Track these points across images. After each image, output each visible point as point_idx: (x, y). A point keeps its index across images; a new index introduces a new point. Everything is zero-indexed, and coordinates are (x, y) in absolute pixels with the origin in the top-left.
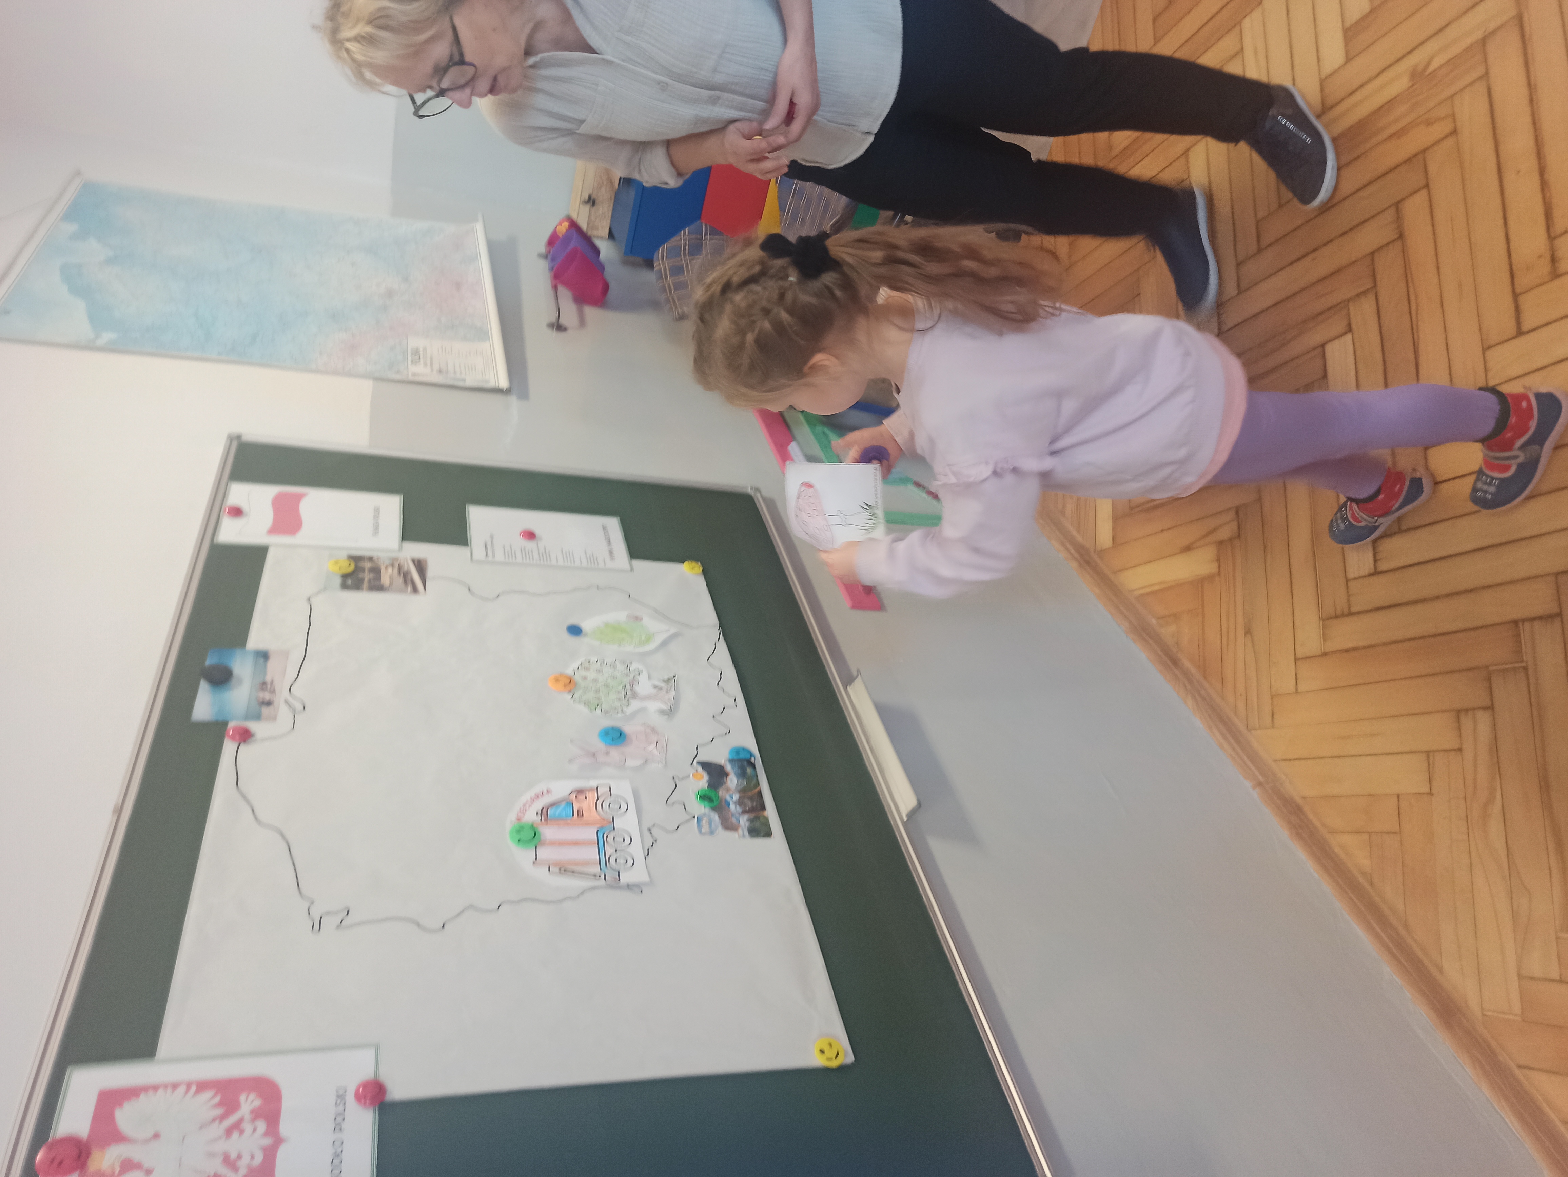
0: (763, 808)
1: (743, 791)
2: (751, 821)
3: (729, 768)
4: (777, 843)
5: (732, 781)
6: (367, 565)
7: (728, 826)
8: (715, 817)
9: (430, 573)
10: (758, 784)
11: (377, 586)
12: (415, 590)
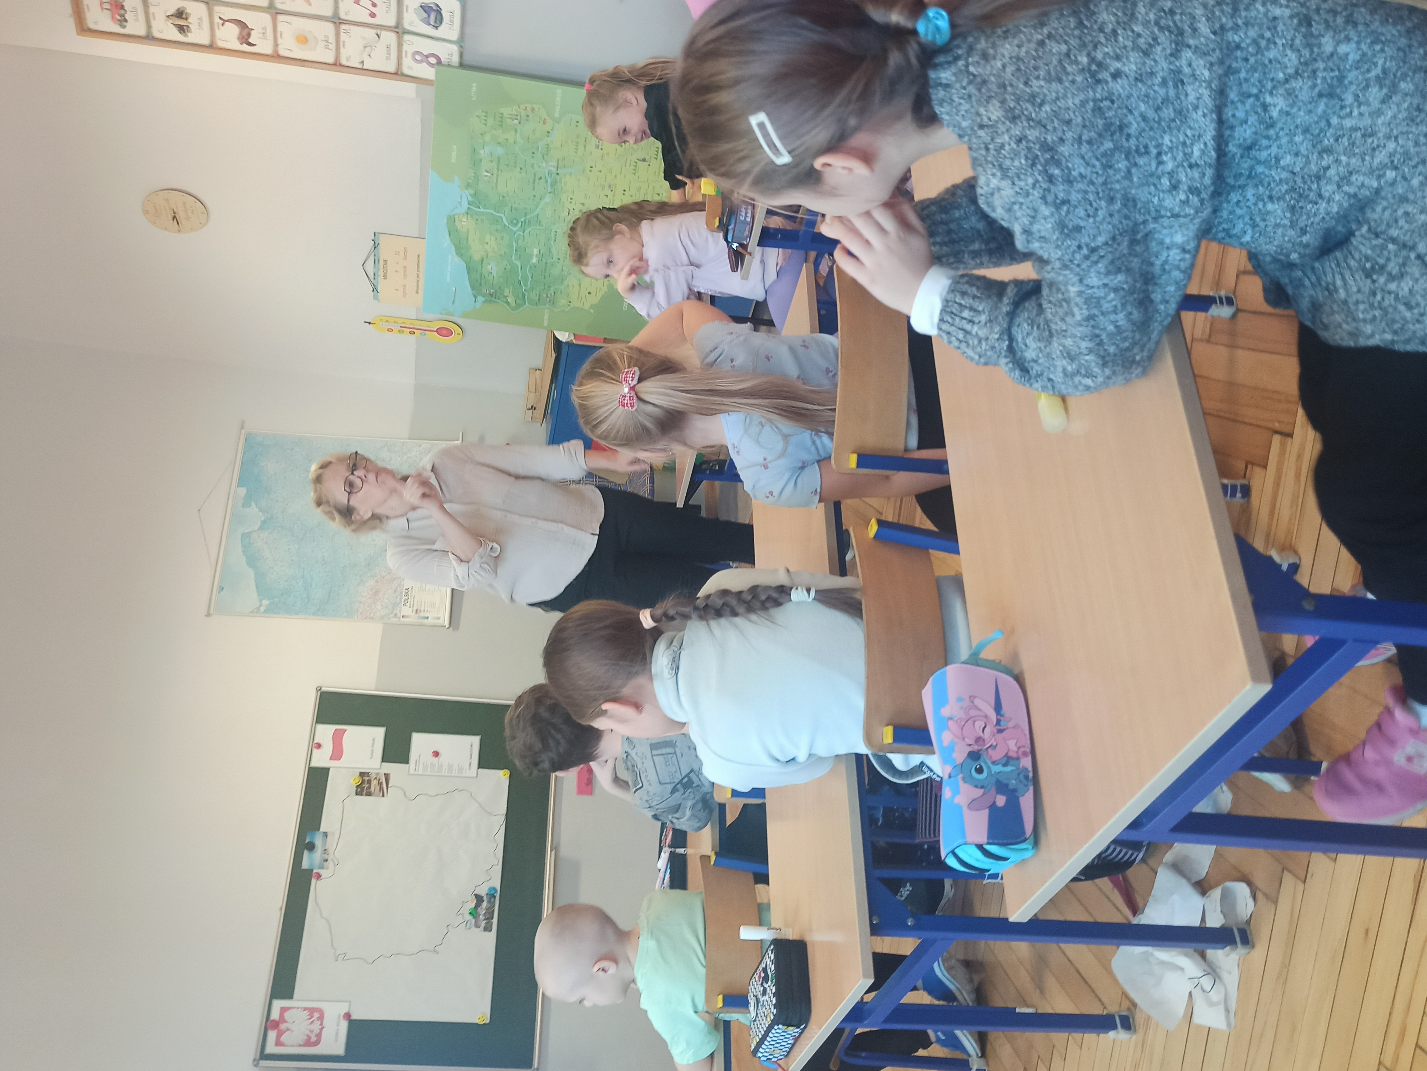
0: (492, 918)
1: (487, 909)
2: (486, 923)
3: (485, 898)
4: (492, 935)
5: (485, 904)
6: (367, 778)
7: (477, 926)
8: (473, 921)
9: (390, 785)
10: (494, 906)
11: (369, 794)
12: (383, 796)
